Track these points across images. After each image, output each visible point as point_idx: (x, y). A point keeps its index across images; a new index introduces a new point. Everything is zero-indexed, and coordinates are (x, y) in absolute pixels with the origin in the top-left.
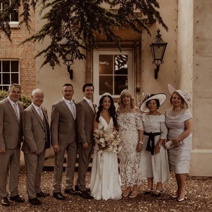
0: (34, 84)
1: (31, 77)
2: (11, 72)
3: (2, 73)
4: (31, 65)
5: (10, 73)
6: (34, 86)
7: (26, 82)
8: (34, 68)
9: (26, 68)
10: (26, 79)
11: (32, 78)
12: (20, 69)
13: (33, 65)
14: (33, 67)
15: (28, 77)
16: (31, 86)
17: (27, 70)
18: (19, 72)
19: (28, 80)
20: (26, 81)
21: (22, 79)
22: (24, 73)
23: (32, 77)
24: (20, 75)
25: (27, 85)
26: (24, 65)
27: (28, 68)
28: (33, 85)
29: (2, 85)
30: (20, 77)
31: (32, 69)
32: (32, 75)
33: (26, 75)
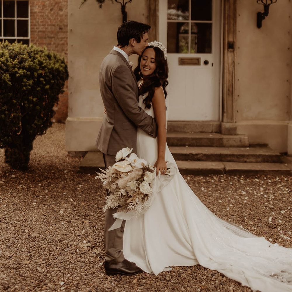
0: (52, 36)
1: (48, 25)
2: (17, 17)
3: (2, 18)
4: (48, 8)
5: (16, 19)
6: (53, 39)
7: (40, 33)
8: (52, 12)
9: (41, 12)
10: (40, 29)
11: (49, 27)
12: (31, 13)
13: (51, 8)
14: (51, 10)
15: (43, 25)
16: (48, 39)
17: (43, 14)
18: (29, 19)
19: (44, 29)
20: (40, 31)
21: (33, 28)
22: (37, 20)
23: (50, 25)
24: (31, 22)
25: (41, 38)
26: (37, 7)
27: (43, 11)
28: (51, 38)
29: (3, 37)
30: (31, 25)
31: (49, 13)
32: (49, 23)
33: (40, 23)
